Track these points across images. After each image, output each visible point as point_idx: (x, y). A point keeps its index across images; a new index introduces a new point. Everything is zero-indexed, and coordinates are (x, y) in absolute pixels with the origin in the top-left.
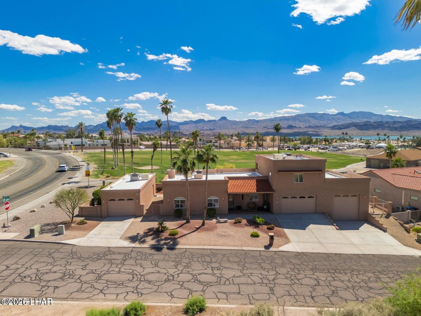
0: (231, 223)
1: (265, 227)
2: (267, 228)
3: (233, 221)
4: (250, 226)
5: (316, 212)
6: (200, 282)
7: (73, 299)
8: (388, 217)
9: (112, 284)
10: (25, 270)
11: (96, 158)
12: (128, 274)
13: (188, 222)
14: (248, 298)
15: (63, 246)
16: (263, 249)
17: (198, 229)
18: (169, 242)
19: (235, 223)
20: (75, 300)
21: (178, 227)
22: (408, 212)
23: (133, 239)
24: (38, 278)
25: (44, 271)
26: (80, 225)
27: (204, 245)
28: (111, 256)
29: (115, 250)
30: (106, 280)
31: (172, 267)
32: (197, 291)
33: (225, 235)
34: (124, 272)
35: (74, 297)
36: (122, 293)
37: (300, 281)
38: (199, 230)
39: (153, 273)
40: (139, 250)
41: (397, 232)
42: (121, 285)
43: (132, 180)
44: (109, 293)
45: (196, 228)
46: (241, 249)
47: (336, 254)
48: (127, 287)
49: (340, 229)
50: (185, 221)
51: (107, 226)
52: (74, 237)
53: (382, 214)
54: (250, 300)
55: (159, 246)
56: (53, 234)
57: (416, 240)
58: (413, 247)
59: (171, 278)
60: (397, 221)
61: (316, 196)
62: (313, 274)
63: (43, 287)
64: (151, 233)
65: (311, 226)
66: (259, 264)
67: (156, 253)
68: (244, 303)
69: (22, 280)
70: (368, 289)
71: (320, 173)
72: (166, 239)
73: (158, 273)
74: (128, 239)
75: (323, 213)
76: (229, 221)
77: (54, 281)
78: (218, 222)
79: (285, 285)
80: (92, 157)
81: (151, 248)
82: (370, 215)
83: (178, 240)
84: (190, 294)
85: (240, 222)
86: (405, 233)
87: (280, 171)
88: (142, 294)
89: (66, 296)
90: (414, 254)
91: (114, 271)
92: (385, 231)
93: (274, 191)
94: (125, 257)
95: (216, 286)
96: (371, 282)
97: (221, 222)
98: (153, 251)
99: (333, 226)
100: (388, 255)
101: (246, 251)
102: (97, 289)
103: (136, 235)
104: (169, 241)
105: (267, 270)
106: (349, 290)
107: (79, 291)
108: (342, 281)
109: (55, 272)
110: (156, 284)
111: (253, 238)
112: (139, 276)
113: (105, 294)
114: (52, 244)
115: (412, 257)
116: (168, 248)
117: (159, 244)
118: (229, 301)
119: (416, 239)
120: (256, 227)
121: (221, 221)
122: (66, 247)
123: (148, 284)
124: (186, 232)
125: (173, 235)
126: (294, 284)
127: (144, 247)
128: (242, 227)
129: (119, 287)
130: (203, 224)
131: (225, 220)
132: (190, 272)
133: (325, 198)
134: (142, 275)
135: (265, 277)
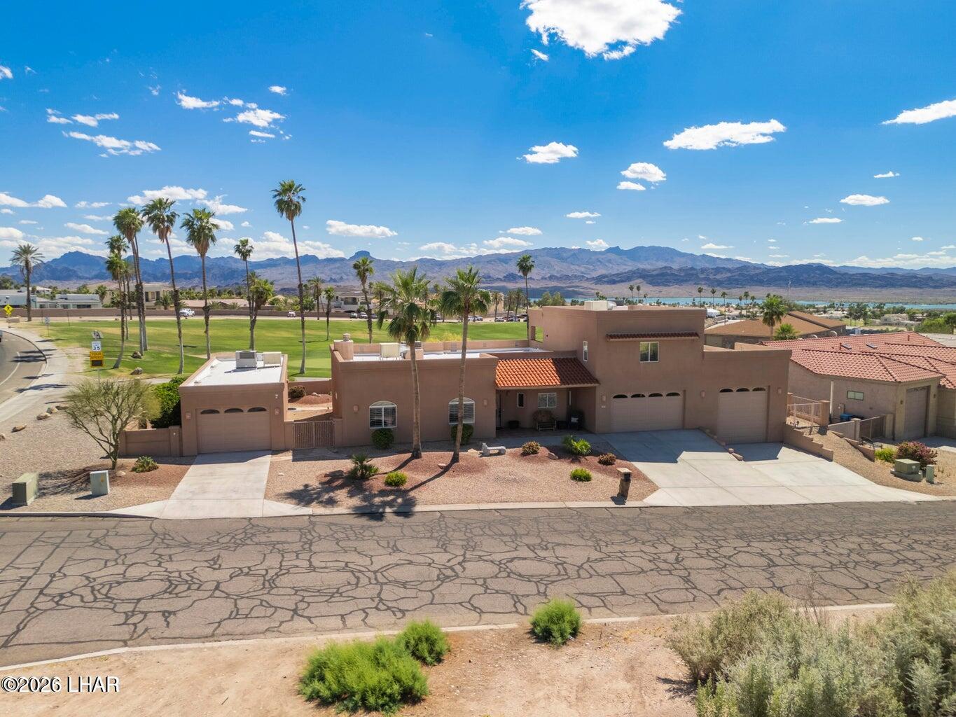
0: (514, 455)
1: (594, 460)
2: (600, 462)
3: (520, 450)
4: (559, 458)
5: (684, 427)
6: (520, 575)
7: (230, 635)
8: (823, 431)
9: (314, 594)
10: (51, 581)
11: (78, 334)
12: (338, 570)
13: (416, 455)
14: (648, 600)
15: (120, 521)
16: (612, 504)
17: (445, 470)
18: (394, 500)
19: (524, 454)
20: (237, 637)
21: (394, 468)
22: (856, 421)
23: (302, 496)
24: (102, 596)
25: (106, 579)
26: (142, 471)
27: (479, 502)
28: (268, 537)
29: (269, 524)
30: (293, 588)
31: (435, 550)
32: (528, 596)
33: (515, 480)
34: (325, 568)
35: (230, 630)
36: (351, 613)
37: (732, 559)
38: (450, 472)
39: (398, 565)
40: (329, 520)
41: (853, 460)
42: (336, 595)
43: (240, 368)
44: (318, 615)
45: (441, 467)
46: (564, 506)
47: (763, 507)
48: (355, 598)
49: (746, 459)
50: (408, 455)
51: (212, 474)
52: (142, 501)
53: (811, 428)
54: (658, 606)
55: (373, 510)
56: (75, 496)
57: (892, 473)
58: (895, 487)
59: (449, 572)
60: (843, 440)
61: (685, 391)
62: (749, 545)
63: (128, 616)
64: (339, 482)
65: (685, 455)
66: (625, 533)
67: (373, 523)
68: (649, 611)
69: (57, 603)
70: (874, 566)
71: (693, 340)
72: (382, 493)
73: (409, 564)
74: (287, 498)
75: (698, 429)
76: (508, 451)
77: (151, 599)
78: (483, 455)
79: (709, 569)
80: (63, 331)
81: (355, 516)
82: (791, 428)
83: (412, 494)
84: (516, 603)
85: (535, 452)
86: (866, 460)
87: (611, 337)
88: (403, 612)
89: (209, 630)
90: (905, 499)
91: (297, 567)
92: (830, 460)
93: (597, 381)
94: (304, 536)
95: (564, 582)
96: (869, 553)
97: (491, 455)
98: (364, 521)
99: (728, 453)
100: (860, 503)
101: (578, 510)
102: (283, 608)
103: (302, 488)
104: (391, 498)
105: (650, 544)
106: (838, 569)
107: (235, 615)
108: (815, 555)
109: (141, 579)
110: (423, 587)
111: (580, 483)
112: (371, 575)
113: (309, 618)
114: (87, 519)
115: (905, 503)
116: (397, 513)
117: (372, 505)
118: (614, 610)
119: (893, 470)
120: (573, 461)
121: (491, 452)
122: (130, 524)
123: (402, 590)
124: (423, 478)
125: (395, 485)
126: (725, 567)
127: (336, 513)
128: (541, 461)
129: (333, 599)
130: (455, 459)
131: (500, 450)
132: (485, 558)
133: (703, 395)
134: (375, 572)
135: (656, 557)
